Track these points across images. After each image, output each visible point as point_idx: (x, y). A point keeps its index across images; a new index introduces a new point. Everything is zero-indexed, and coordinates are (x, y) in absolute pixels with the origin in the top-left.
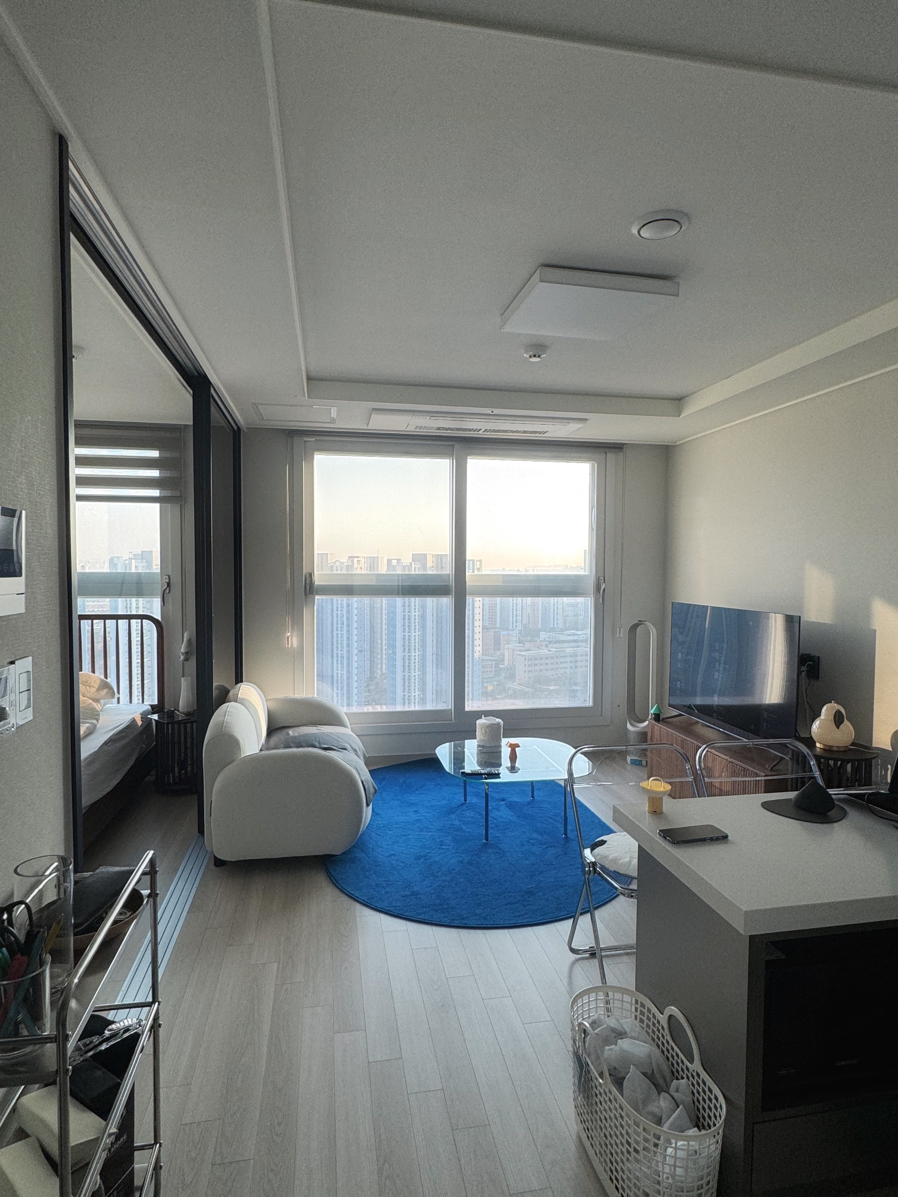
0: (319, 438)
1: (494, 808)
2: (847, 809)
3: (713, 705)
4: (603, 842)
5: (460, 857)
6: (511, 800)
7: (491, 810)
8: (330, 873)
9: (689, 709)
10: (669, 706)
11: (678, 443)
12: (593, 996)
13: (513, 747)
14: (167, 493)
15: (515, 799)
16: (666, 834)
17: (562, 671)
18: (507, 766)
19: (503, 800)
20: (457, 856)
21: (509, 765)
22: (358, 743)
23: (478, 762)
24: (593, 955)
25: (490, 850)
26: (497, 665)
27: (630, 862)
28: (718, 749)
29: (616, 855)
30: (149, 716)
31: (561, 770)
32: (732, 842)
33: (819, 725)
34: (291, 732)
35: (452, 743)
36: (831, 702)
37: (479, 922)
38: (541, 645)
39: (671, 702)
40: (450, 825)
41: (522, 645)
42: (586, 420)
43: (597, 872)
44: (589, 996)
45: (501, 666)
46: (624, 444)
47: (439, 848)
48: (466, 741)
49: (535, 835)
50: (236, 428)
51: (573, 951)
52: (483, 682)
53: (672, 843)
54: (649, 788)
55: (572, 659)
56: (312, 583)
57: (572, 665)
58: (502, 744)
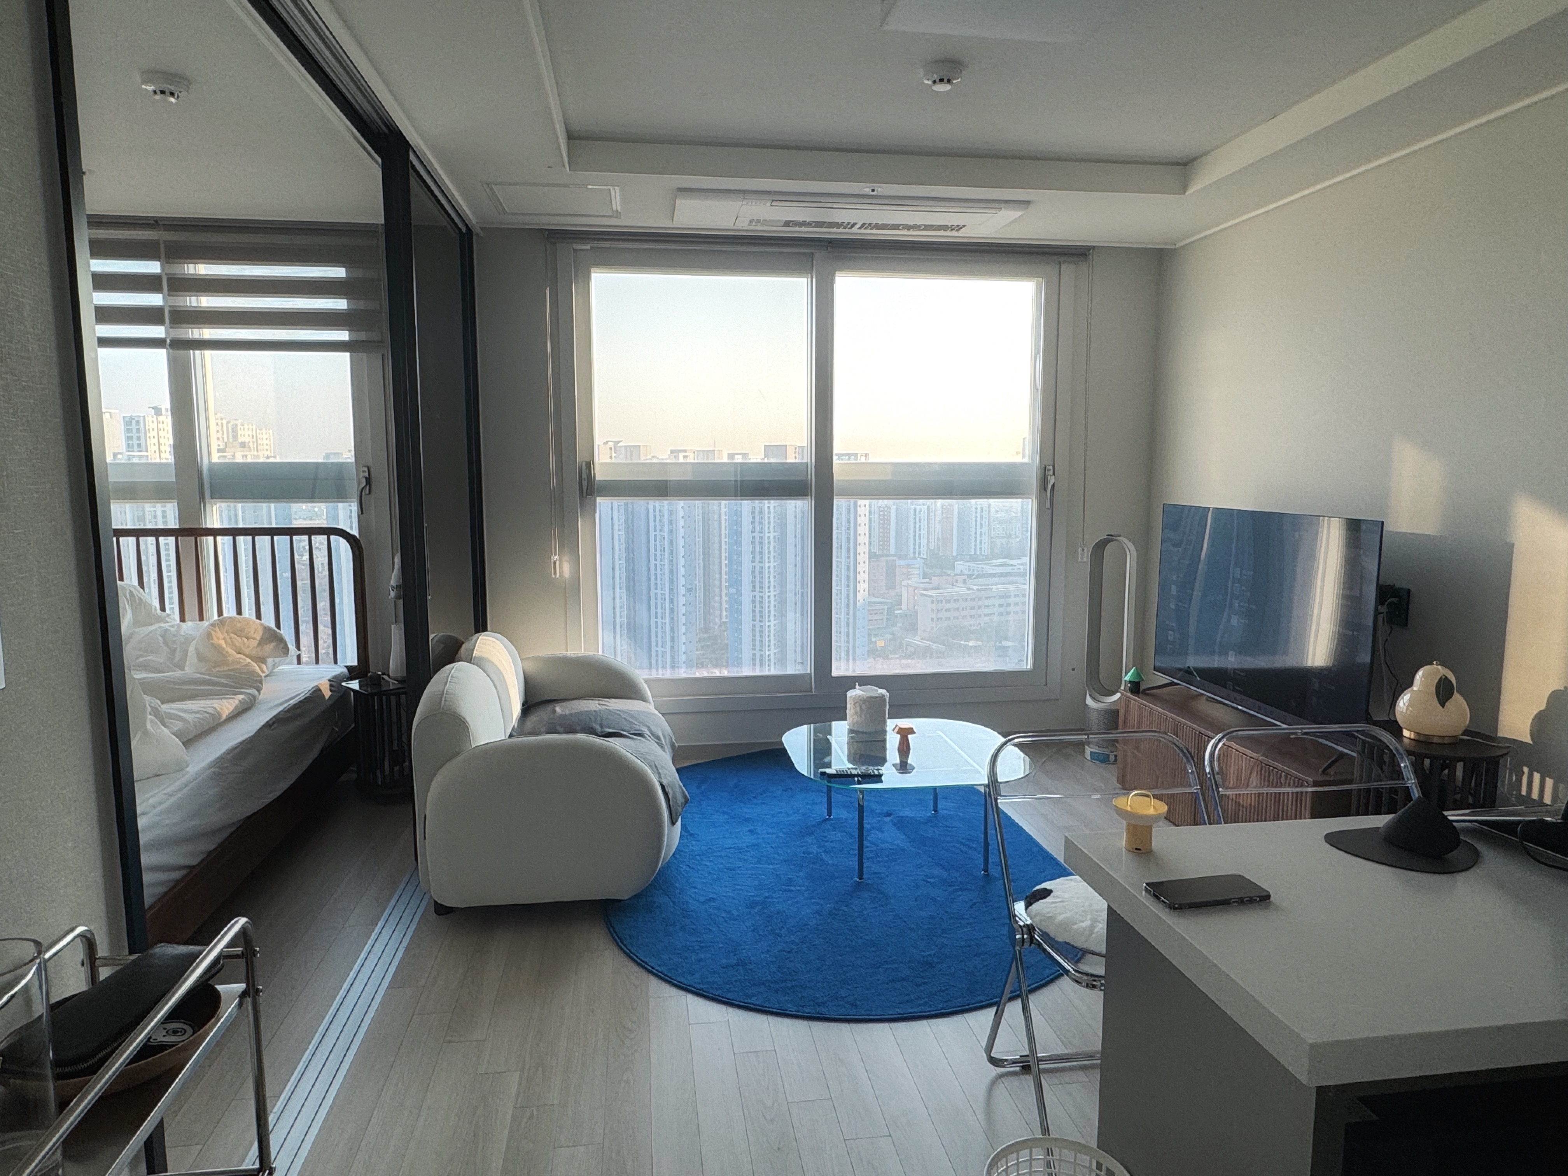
0: (596, 244)
1: (874, 828)
2: (1479, 846)
3: (1227, 669)
4: (1046, 893)
5: (818, 904)
6: (901, 814)
7: (868, 831)
8: (613, 928)
9: (1187, 674)
10: (1155, 669)
11: (1178, 245)
12: (1024, 1155)
13: (905, 733)
14: (362, 336)
15: (907, 813)
16: (1157, 890)
17: (987, 619)
18: (894, 762)
19: (889, 815)
20: (813, 904)
21: (898, 761)
22: (663, 727)
23: (849, 756)
24: (1026, 1069)
25: (866, 895)
26: (890, 612)
27: (1092, 927)
28: (1242, 740)
29: (1069, 914)
30: (344, 684)
31: (980, 769)
32: (1277, 908)
33: (1410, 700)
34: (558, 709)
35: (812, 725)
36: (1432, 664)
37: (843, 1011)
38: (957, 581)
39: (1158, 664)
40: (804, 853)
41: (927, 580)
42: (1028, 203)
43: (1035, 941)
44: (1018, 1156)
45: (896, 612)
46: (1089, 248)
47: (785, 890)
48: (834, 723)
49: (937, 871)
50: (464, 229)
51: (994, 1062)
52: (869, 635)
53: (1170, 908)
54: (1129, 809)
55: (1001, 601)
56: (590, 478)
57: (1001, 610)
58: (888, 729)
